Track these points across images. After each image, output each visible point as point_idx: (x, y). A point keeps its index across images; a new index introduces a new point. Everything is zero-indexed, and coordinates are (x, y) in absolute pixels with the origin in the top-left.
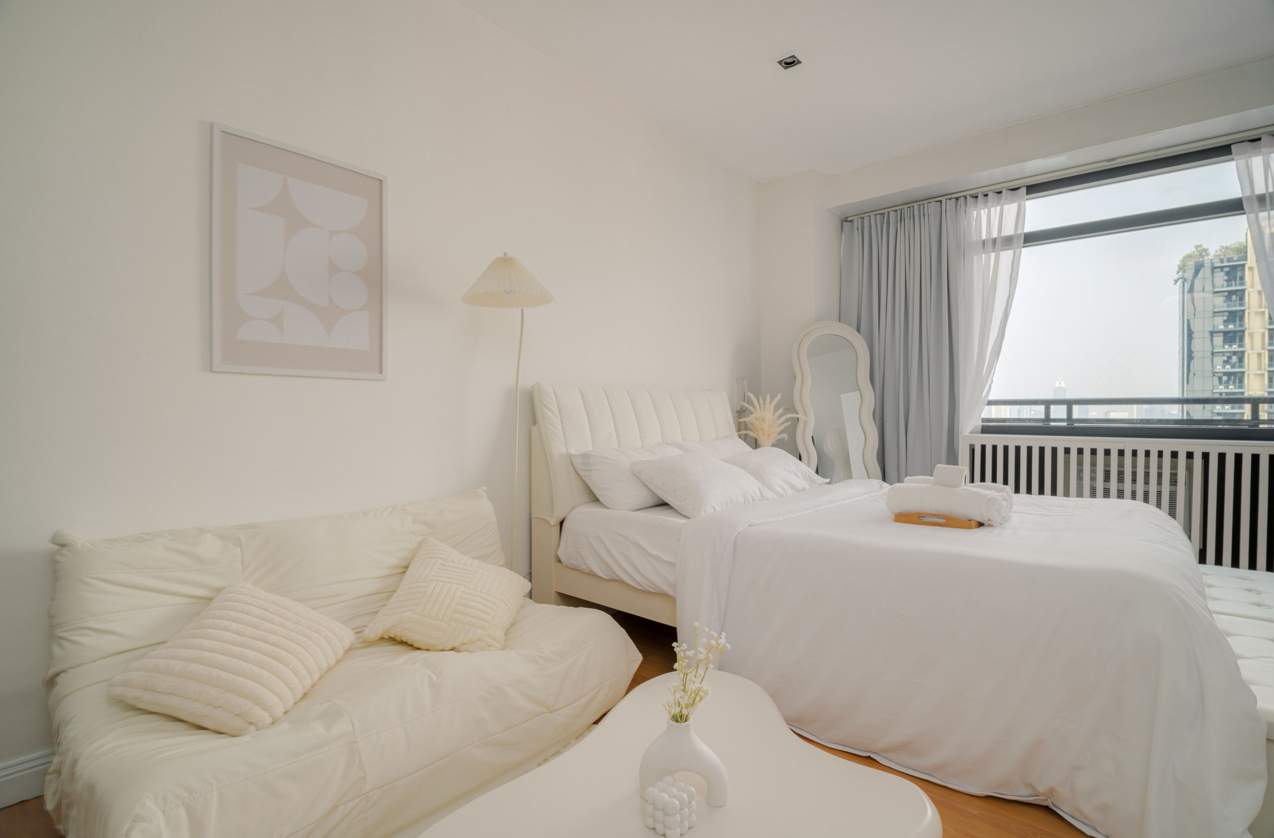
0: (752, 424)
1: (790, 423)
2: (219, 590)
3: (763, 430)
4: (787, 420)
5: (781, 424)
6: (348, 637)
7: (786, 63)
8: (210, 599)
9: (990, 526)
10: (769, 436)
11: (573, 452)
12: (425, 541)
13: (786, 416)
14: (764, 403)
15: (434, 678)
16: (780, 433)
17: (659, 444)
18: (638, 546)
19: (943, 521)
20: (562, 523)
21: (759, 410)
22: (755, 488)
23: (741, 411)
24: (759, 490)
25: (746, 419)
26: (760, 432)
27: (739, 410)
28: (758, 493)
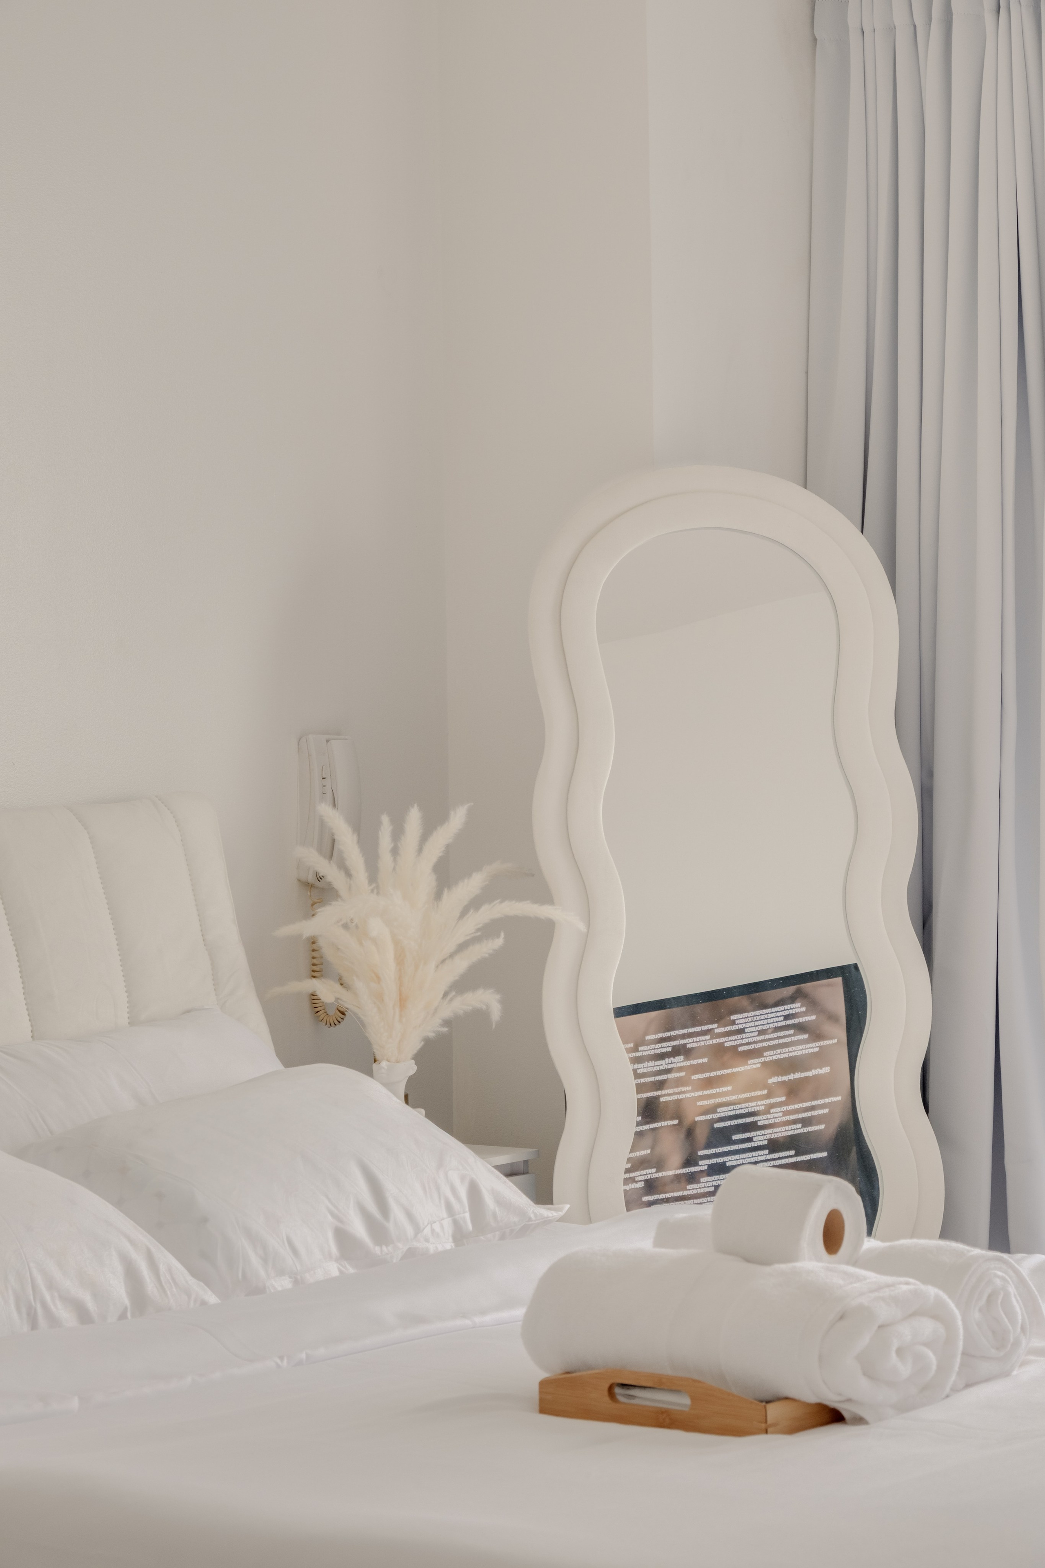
1: (499, 942)
3: (378, 979)
4: (487, 931)
5: (462, 947)
9: (859, 1420)
10: (402, 1001)
13: (485, 908)
14: (395, 851)
16: (461, 986)
19: (680, 1402)
21: (367, 881)
22: (119, 1268)
23: (318, 884)
24: (132, 1275)
25: (308, 928)
26: (359, 985)
27: (311, 878)
28: (119, 1290)
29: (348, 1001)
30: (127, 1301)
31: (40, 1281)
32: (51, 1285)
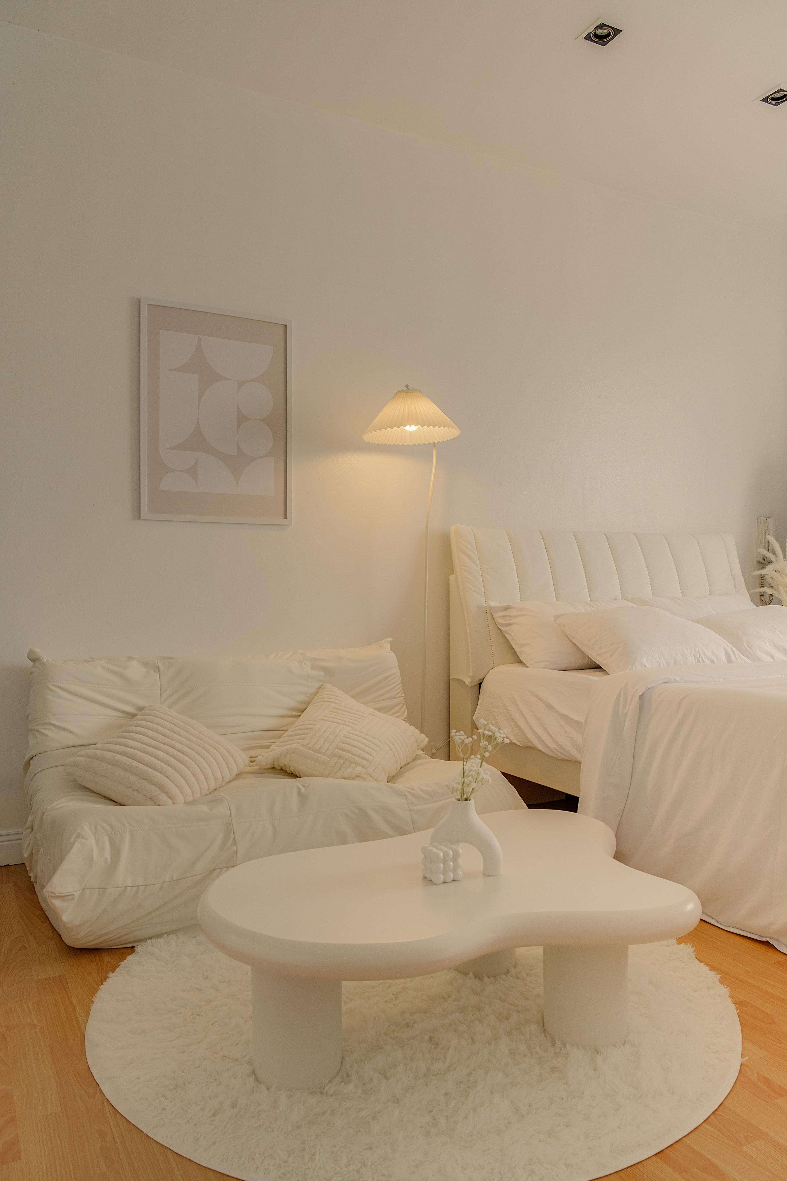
0: (772, 578)
2: (141, 709)
3: (785, 586)
6: (242, 759)
7: (773, 99)
8: (135, 715)
11: (492, 604)
12: (323, 686)
15: (303, 789)
17: (616, 599)
18: (550, 707)
20: (480, 684)
21: (783, 558)
22: (724, 652)
23: (763, 562)
24: (727, 653)
25: (763, 572)
26: (782, 589)
27: (761, 560)
28: (723, 658)
29: (776, 594)
30: (726, 662)
31: (701, 652)
32: (704, 654)
